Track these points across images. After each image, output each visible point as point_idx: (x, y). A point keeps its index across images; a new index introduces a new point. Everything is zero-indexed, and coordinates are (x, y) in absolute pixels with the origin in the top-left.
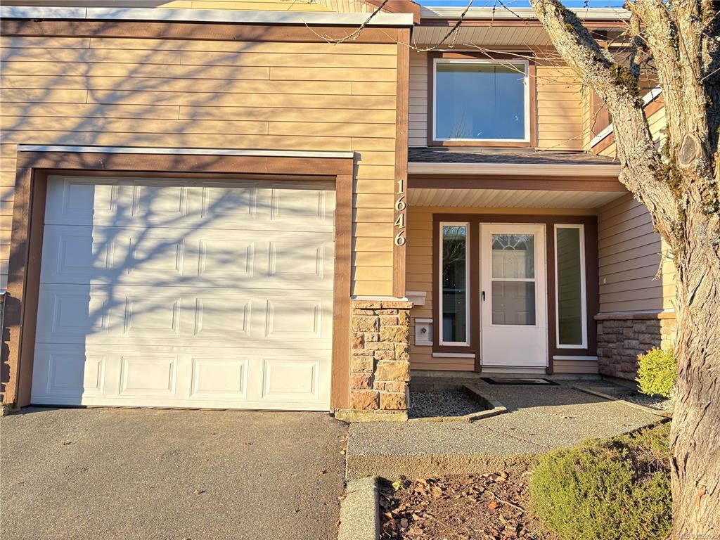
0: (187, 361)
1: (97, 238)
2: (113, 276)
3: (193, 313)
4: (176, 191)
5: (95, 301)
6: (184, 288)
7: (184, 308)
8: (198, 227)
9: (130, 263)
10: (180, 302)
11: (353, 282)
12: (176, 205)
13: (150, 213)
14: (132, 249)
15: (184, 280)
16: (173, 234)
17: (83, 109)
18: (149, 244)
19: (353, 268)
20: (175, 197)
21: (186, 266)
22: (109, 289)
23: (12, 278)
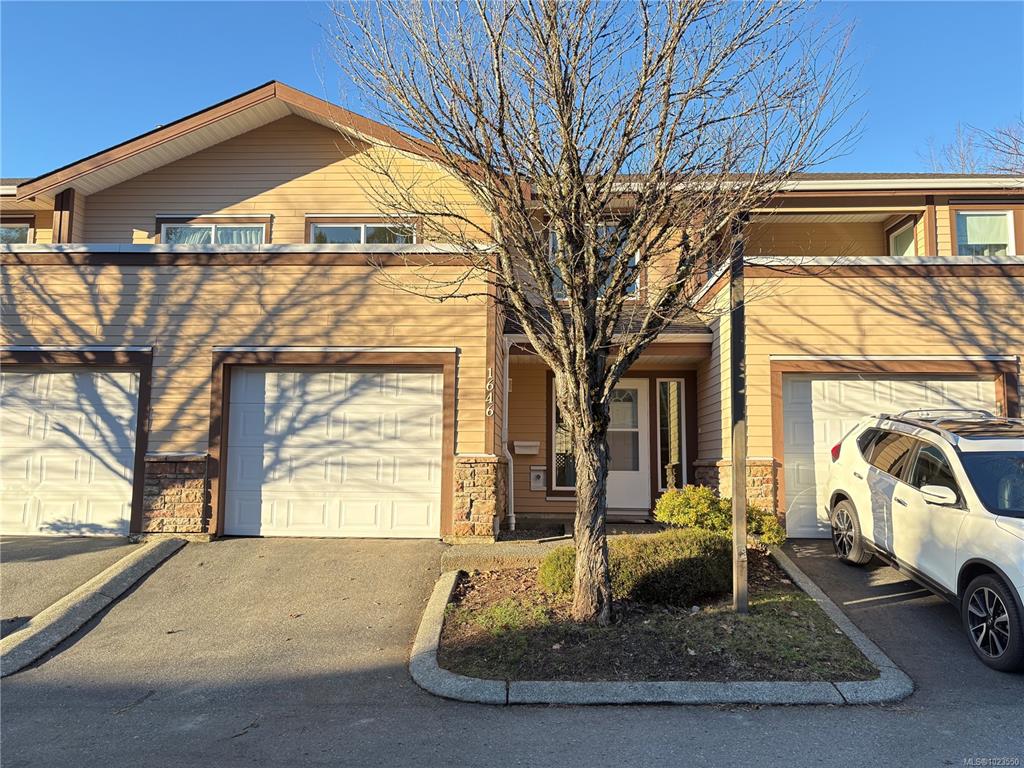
0: (336, 501)
1: (267, 412)
2: (279, 440)
3: (340, 468)
4: (325, 376)
5: (267, 460)
6: (331, 449)
7: (333, 464)
8: (340, 403)
9: (292, 431)
10: (330, 459)
11: (456, 444)
12: (325, 387)
13: (305, 393)
14: (293, 420)
15: (331, 443)
16: (322, 409)
17: (258, 319)
18: (304, 416)
19: (456, 433)
20: (324, 381)
21: (333, 432)
22: (276, 450)
23: (211, 445)
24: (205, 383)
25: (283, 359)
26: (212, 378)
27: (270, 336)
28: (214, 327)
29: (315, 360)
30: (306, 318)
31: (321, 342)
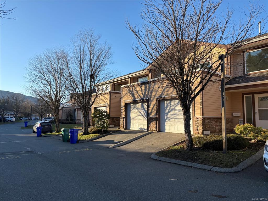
0: (176, 126)
1: (165, 109)
2: (167, 113)
3: (177, 119)
4: (173, 101)
5: (166, 117)
6: (175, 115)
7: (176, 118)
8: (176, 106)
9: (169, 112)
10: (175, 117)
11: (195, 114)
12: (174, 103)
13: (171, 104)
14: (169, 110)
15: (175, 114)
16: (173, 107)
18: (171, 109)
19: (195, 112)
20: (173, 102)
21: (175, 112)
22: (167, 116)
23: (157, 115)
24: (155, 104)
25: (166, 98)
26: (156, 103)
27: (164, 94)
28: (156, 93)
29: (170, 98)
30: (169, 90)
31: (171, 94)
